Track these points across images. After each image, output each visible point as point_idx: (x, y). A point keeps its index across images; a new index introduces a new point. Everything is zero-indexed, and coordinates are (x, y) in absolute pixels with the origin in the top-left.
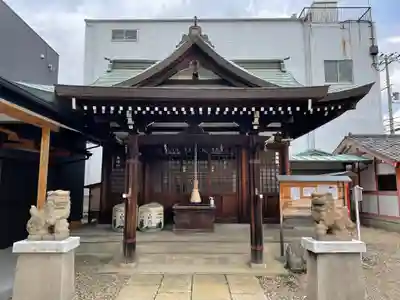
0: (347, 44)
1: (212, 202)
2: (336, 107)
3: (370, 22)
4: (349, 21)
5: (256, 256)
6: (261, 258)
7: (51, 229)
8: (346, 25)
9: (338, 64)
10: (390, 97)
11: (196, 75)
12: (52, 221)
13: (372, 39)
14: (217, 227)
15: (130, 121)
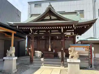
1: (54, 51)
11: (51, 18)
15: (31, 31)
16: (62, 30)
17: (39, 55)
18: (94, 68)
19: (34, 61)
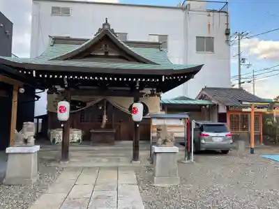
0: (211, 26)
2: (184, 77)
3: (225, 12)
4: (214, 11)
5: (136, 157)
6: (138, 158)
7: (26, 141)
8: (211, 14)
9: (205, 39)
10: (240, 61)
11: (106, 53)
12: (26, 138)
13: (227, 24)
14: (116, 142)
15: (66, 82)
16: (138, 85)
17: (78, 139)
18: (194, 160)
19: (70, 153)
